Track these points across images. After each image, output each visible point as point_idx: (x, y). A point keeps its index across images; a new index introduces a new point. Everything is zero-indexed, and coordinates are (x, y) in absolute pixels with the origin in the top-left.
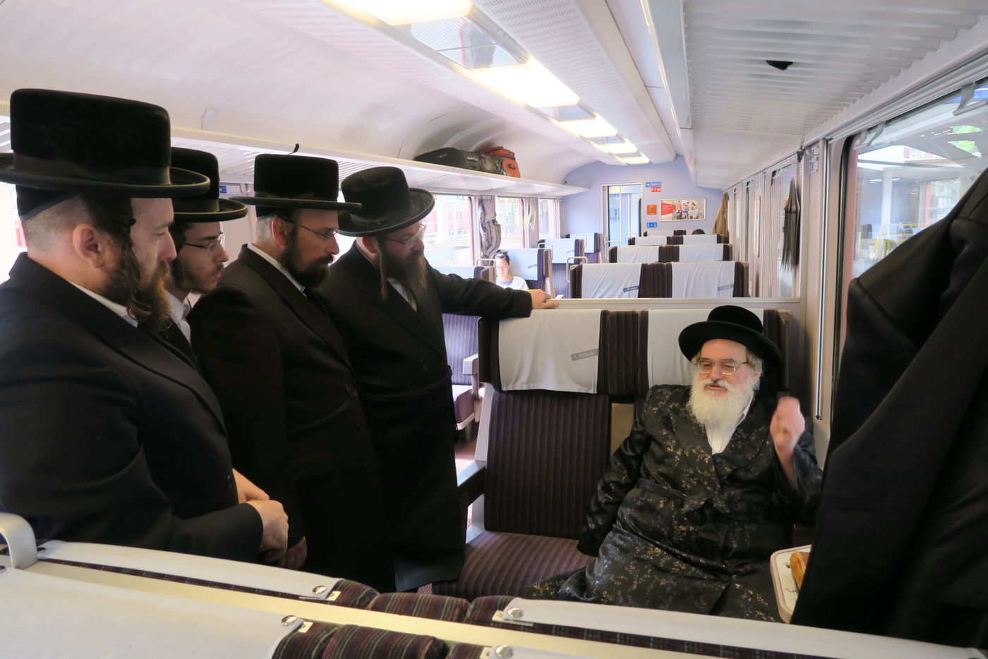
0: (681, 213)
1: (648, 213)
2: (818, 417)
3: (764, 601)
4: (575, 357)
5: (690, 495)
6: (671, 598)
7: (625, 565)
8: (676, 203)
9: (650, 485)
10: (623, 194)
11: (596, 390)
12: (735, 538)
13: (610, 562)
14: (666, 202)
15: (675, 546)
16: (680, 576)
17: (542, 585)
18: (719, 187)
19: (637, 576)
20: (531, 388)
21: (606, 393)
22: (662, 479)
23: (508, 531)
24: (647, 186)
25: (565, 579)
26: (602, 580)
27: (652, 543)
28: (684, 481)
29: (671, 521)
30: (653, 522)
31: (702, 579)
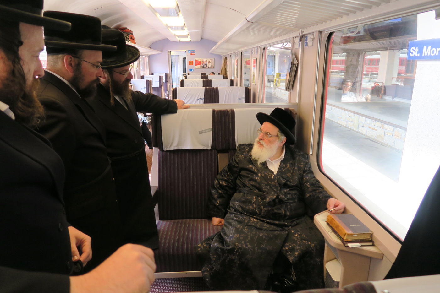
0: (204, 65)
1: (190, 64)
2: (311, 154)
3: (305, 236)
4: (201, 132)
5: (267, 194)
6: (266, 241)
7: (242, 229)
8: (202, 60)
9: (247, 191)
10: (176, 55)
11: (211, 148)
12: (288, 210)
13: (235, 229)
14: (197, 60)
15: (263, 217)
16: (268, 231)
17: (202, 244)
18: (220, 54)
19: (249, 233)
20: (179, 149)
21: (215, 149)
22: (253, 187)
23: (171, 219)
24: (188, 52)
25: (212, 239)
26: (233, 238)
27: (252, 217)
28: (263, 188)
29: (260, 206)
30: (251, 207)
31: (277, 230)
